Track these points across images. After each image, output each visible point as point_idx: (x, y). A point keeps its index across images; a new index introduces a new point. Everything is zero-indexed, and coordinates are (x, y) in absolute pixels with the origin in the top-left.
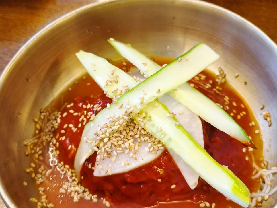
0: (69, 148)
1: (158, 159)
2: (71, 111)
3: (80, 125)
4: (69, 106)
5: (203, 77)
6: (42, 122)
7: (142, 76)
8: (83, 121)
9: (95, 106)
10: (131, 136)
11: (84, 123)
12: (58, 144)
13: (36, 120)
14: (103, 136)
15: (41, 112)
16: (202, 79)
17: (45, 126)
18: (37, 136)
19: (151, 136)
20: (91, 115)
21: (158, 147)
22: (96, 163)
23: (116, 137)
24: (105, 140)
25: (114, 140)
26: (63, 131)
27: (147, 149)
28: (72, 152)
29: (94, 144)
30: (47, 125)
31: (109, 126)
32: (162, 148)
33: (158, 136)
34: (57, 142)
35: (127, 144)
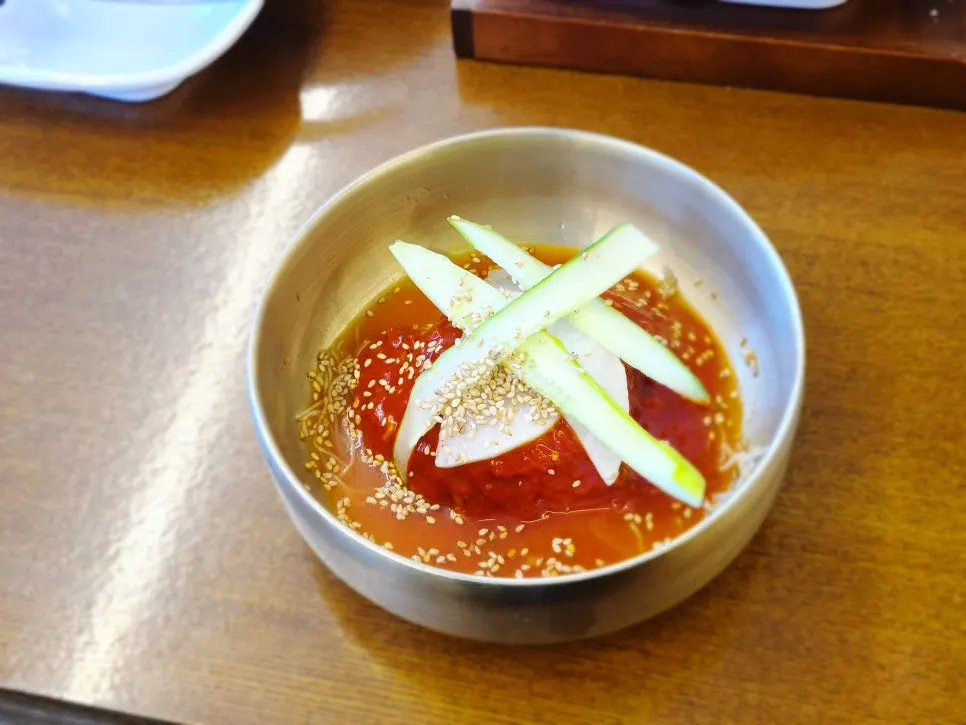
0: (383, 423)
1: (549, 435)
2: (381, 356)
3: (401, 381)
4: (374, 346)
5: (633, 285)
6: (324, 378)
7: (515, 287)
8: (407, 373)
9: (430, 345)
10: (500, 395)
11: (410, 377)
12: (358, 417)
13: (312, 374)
14: (451, 396)
15: (319, 359)
16: (630, 289)
17: (329, 385)
18: (317, 405)
19: (535, 395)
20: (423, 361)
21: (549, 413)
22: (440, 444)
23: (473, 398)
24: (455, 403)
25: (470, 403)
26: (367, 394)
27: (528, 417)
28: (391, 429)
29: (434, 410)
30: (334, 383)
31: (461, 378)
32: (556, 414)
33: (548, 393)
34: (355, 414)
35: (493, 410)
